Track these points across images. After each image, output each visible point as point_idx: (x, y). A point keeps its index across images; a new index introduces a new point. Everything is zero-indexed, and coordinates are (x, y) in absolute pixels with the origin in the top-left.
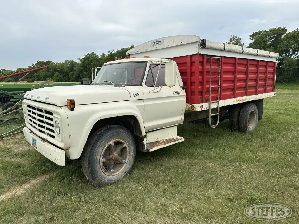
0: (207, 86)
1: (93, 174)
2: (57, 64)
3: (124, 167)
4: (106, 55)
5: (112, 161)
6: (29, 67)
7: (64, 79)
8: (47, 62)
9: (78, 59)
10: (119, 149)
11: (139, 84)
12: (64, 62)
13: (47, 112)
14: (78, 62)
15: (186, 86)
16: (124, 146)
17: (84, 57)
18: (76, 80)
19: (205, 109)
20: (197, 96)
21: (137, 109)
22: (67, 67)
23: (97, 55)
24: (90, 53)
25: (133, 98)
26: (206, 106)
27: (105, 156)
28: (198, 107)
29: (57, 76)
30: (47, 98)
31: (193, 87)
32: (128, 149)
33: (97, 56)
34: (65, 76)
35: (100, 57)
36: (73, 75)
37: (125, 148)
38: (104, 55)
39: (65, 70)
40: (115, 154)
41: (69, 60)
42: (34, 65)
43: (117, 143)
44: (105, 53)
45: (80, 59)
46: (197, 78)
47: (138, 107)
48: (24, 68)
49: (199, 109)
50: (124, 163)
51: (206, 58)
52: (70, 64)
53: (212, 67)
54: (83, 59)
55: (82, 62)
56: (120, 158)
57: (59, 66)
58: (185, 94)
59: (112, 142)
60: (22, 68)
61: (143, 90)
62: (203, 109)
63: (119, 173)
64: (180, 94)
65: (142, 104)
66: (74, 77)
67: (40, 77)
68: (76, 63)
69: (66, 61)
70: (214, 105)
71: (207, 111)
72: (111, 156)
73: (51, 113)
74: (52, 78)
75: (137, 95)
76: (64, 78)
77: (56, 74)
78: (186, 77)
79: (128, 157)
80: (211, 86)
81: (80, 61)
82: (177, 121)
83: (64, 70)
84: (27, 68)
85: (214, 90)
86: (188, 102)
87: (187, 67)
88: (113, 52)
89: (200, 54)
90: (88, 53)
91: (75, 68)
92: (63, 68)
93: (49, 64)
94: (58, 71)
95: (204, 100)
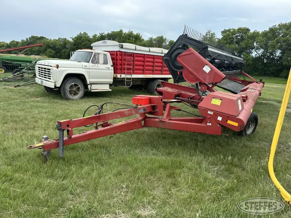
0: (124, 67)
1: (65, 94)
2: (51, 40)
3: (78, 95)
4: (97, 36)
5: (73, 92)
6: (22, 40)
7: (57, 56)
8: (40, 37)
9: (71, 38)
10: (77, 87)
11: (88, 62)
12: (57, 39)
13: (48, 69)
14: (71, 40)
15: (114, 65)
16: (79, 87)
17: (76, 36)
18: (67, 57)
19: (123, 77)
20: (119, 71)
21: (85, 72)
22: (60, 45)
23: (88, 35)
24: (82, 33)
25: (84, 67)
26: (123, 76)
27: (70, 88)
28: (119, 76)
29: (50, 52)
30: (49, 64)
31: (117, 66)
32: (81, 88)
33: (88, 37)
34: (57, 52)
35: (91, 37)
36: (65, 52)
37: (79, 88)
38: (95, 35)
39: (58, 46)
40: (75, 89)
41: (62, 38)
42: (28, 39)
43: (76, 85)
44: (96, 34)
45: (72, 38)
46: (119, 62)
47: (86, 71)
48: (17, 41)
49: (119, 77)
50: (79, 94)
51: (123, 53)
52: (63, 42)
53: (127, 57)
54: (75, 38)
55: (75, 41)
56: (77, 91)
57: (52, 43)
58: (113, 69)
59: (73, 84)
60: (16, 41)
61: (90, 65)
62: (121, 77)
63: (77, 97)
64: (110, 69)
65: (88, 70)
66: (66, 54)
67: (33, 51)
68: (69, 41)
69: (59, 38)
70: (129, 76)
71: (124, 78)
72: (73, 89)
73: (50, 70)
74: (44, 53)
75: (86, 66)
76: (56, 54)
77: (49, 50)
78: (115, 61)
79: (81, 92)
80: (126, 67)
81: (73, 39)
82: (109, 81)
83: (56, 47)
84: (21, 41)
85: (128, 69)
86: (114, 73)
87: (115, 56)
88: (104, 34)
89: (120, 51)
90: (81, 33)
91: (67, 46)
92: (56, 44)
93: (43, 39)
94: (51, 48)
95: (122, 73)
